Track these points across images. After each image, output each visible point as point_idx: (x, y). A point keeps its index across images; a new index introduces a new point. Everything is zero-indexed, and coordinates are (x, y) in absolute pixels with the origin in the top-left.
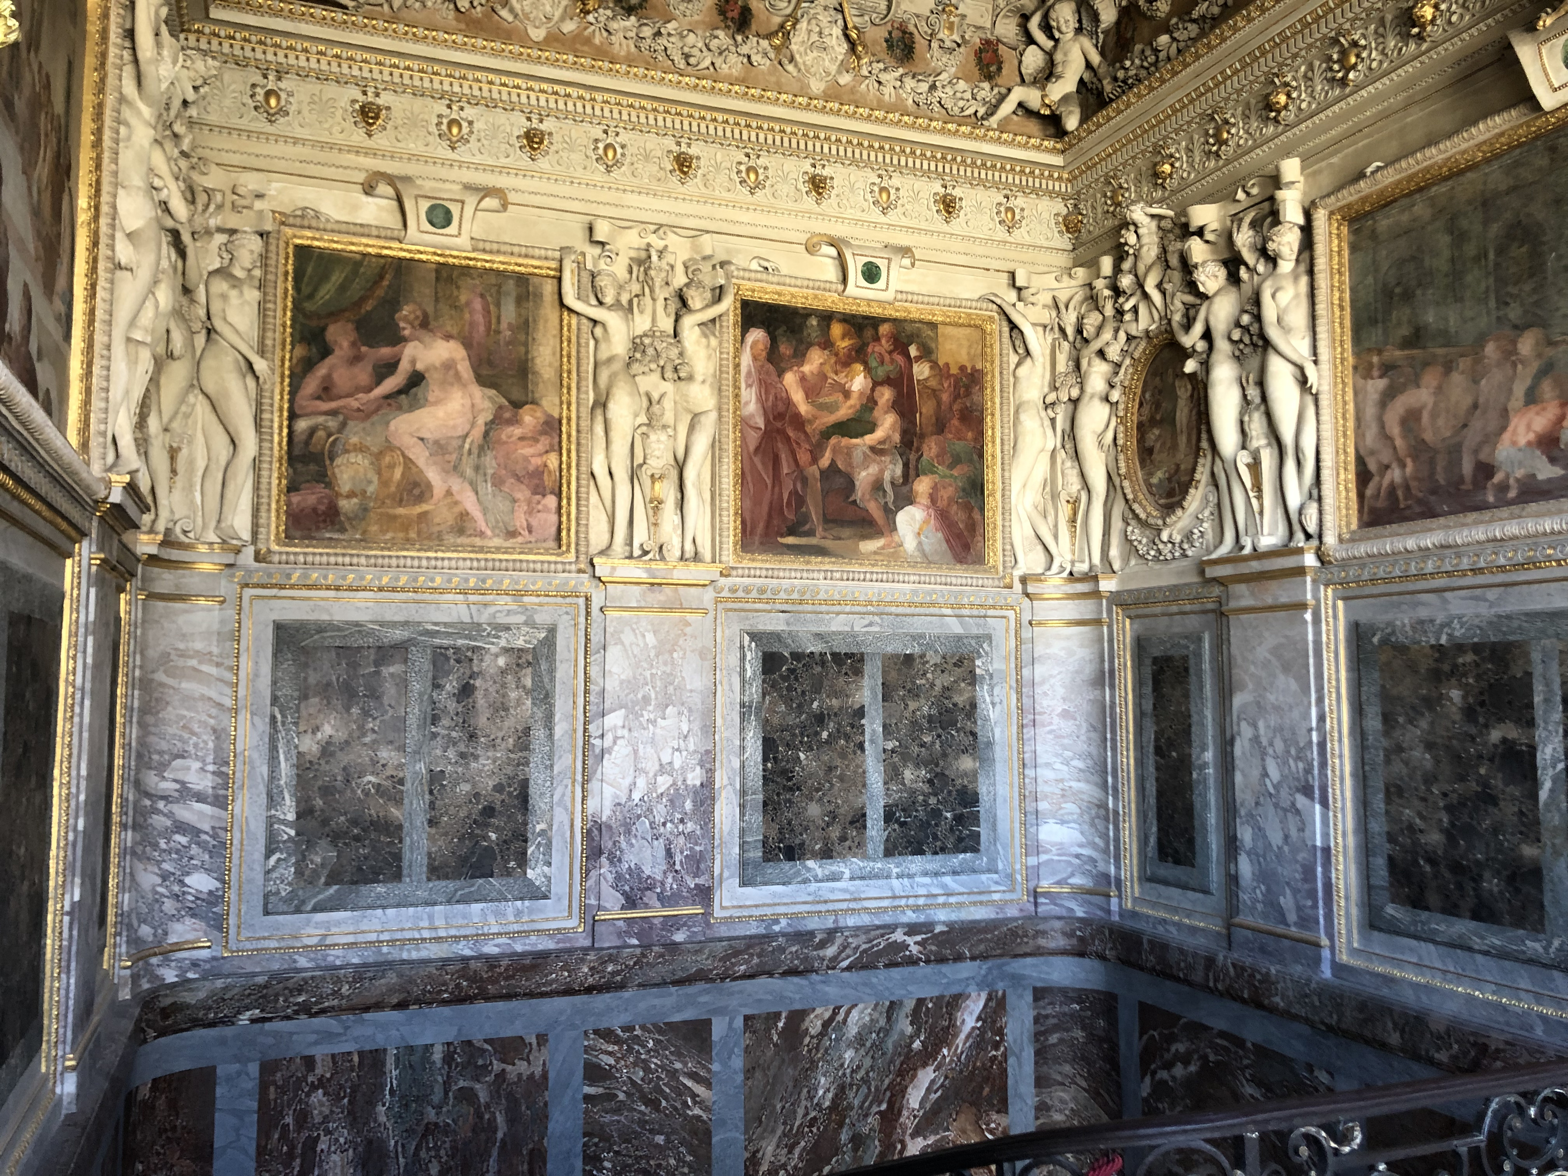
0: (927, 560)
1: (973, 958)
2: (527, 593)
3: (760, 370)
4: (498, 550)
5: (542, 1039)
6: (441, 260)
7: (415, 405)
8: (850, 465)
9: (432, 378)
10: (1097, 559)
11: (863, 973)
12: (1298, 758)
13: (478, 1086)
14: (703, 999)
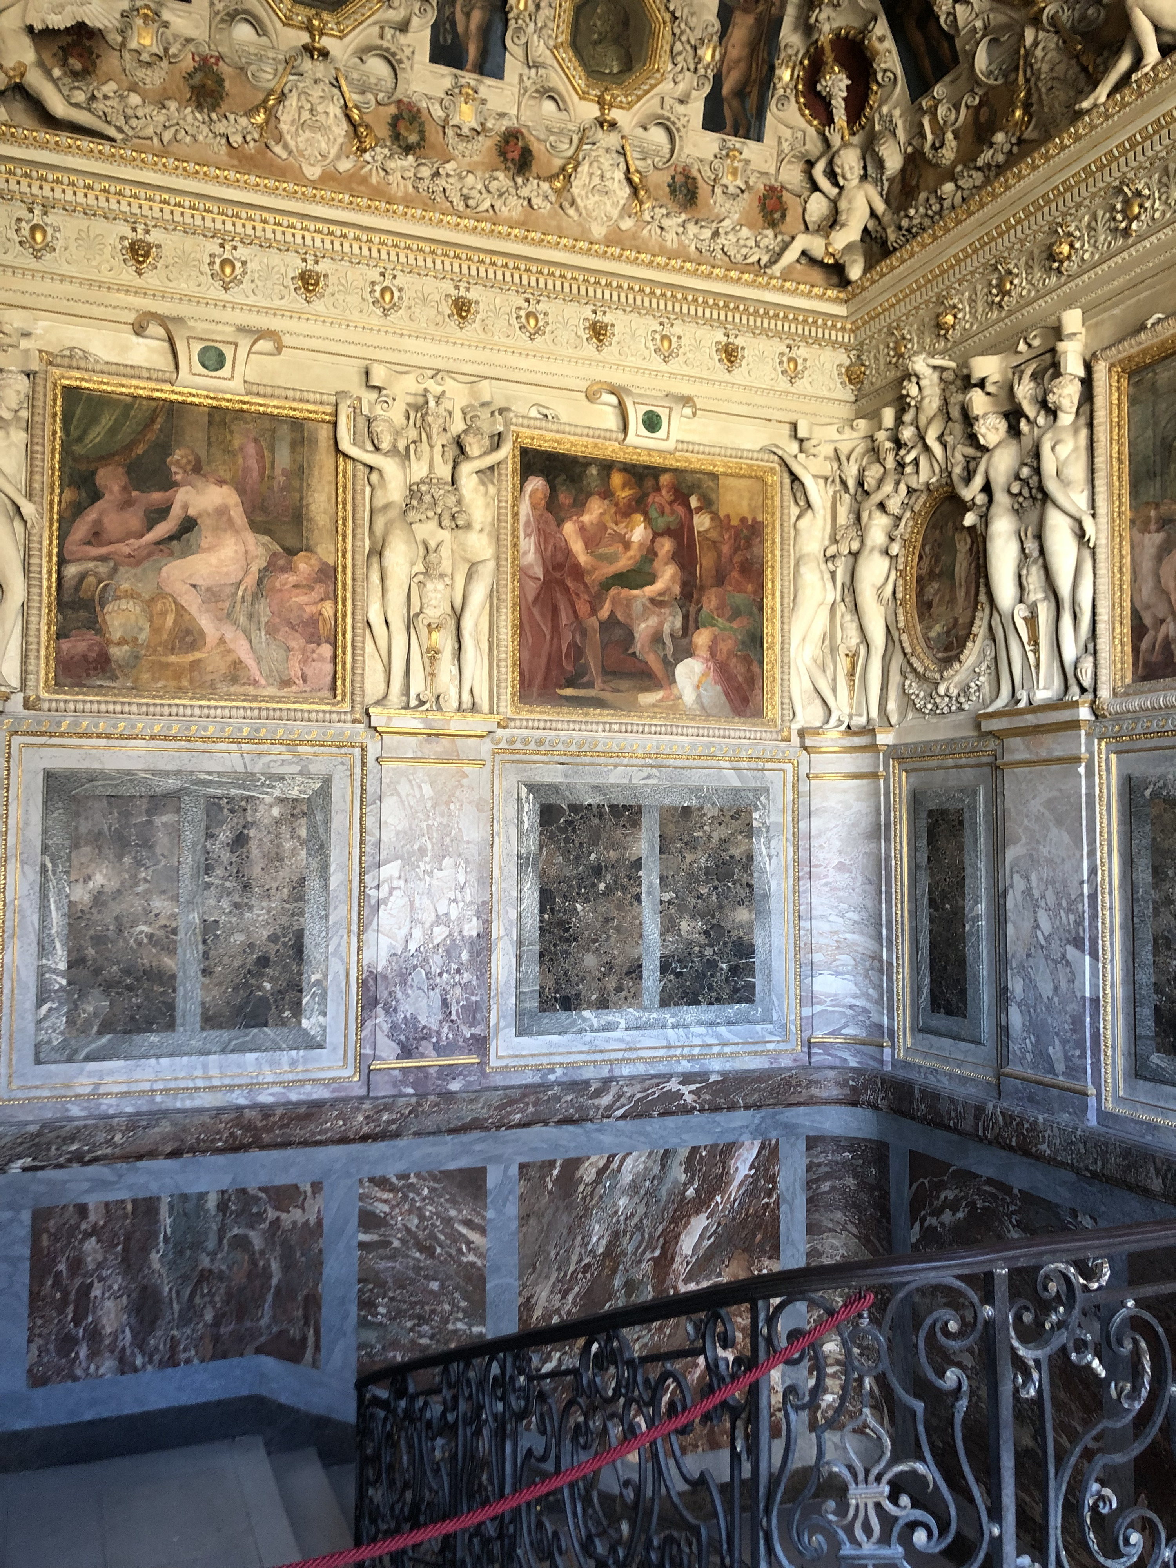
0: (705, 713)
1: (747, 1107)
2: (302, 742)
3: (539, 519)
4: (272, 699)
5: (317, 1187)
6: (215, 403)
7: (185, 553)
8: (629, 616)
9: (205, 523)
10: (874, 713)
11: (638, 1121)
12: (1069, 910)
13: (252, 1234)
14: (478, 1147)
